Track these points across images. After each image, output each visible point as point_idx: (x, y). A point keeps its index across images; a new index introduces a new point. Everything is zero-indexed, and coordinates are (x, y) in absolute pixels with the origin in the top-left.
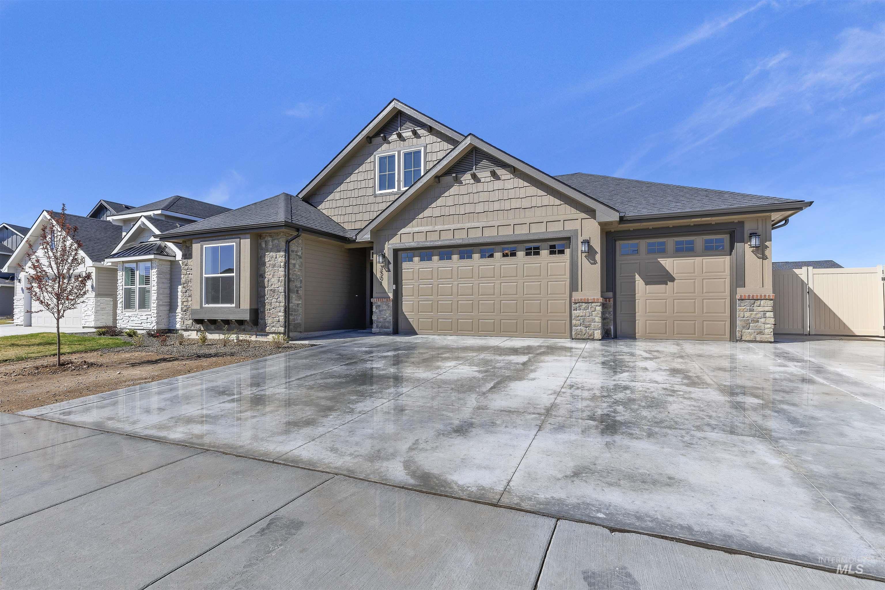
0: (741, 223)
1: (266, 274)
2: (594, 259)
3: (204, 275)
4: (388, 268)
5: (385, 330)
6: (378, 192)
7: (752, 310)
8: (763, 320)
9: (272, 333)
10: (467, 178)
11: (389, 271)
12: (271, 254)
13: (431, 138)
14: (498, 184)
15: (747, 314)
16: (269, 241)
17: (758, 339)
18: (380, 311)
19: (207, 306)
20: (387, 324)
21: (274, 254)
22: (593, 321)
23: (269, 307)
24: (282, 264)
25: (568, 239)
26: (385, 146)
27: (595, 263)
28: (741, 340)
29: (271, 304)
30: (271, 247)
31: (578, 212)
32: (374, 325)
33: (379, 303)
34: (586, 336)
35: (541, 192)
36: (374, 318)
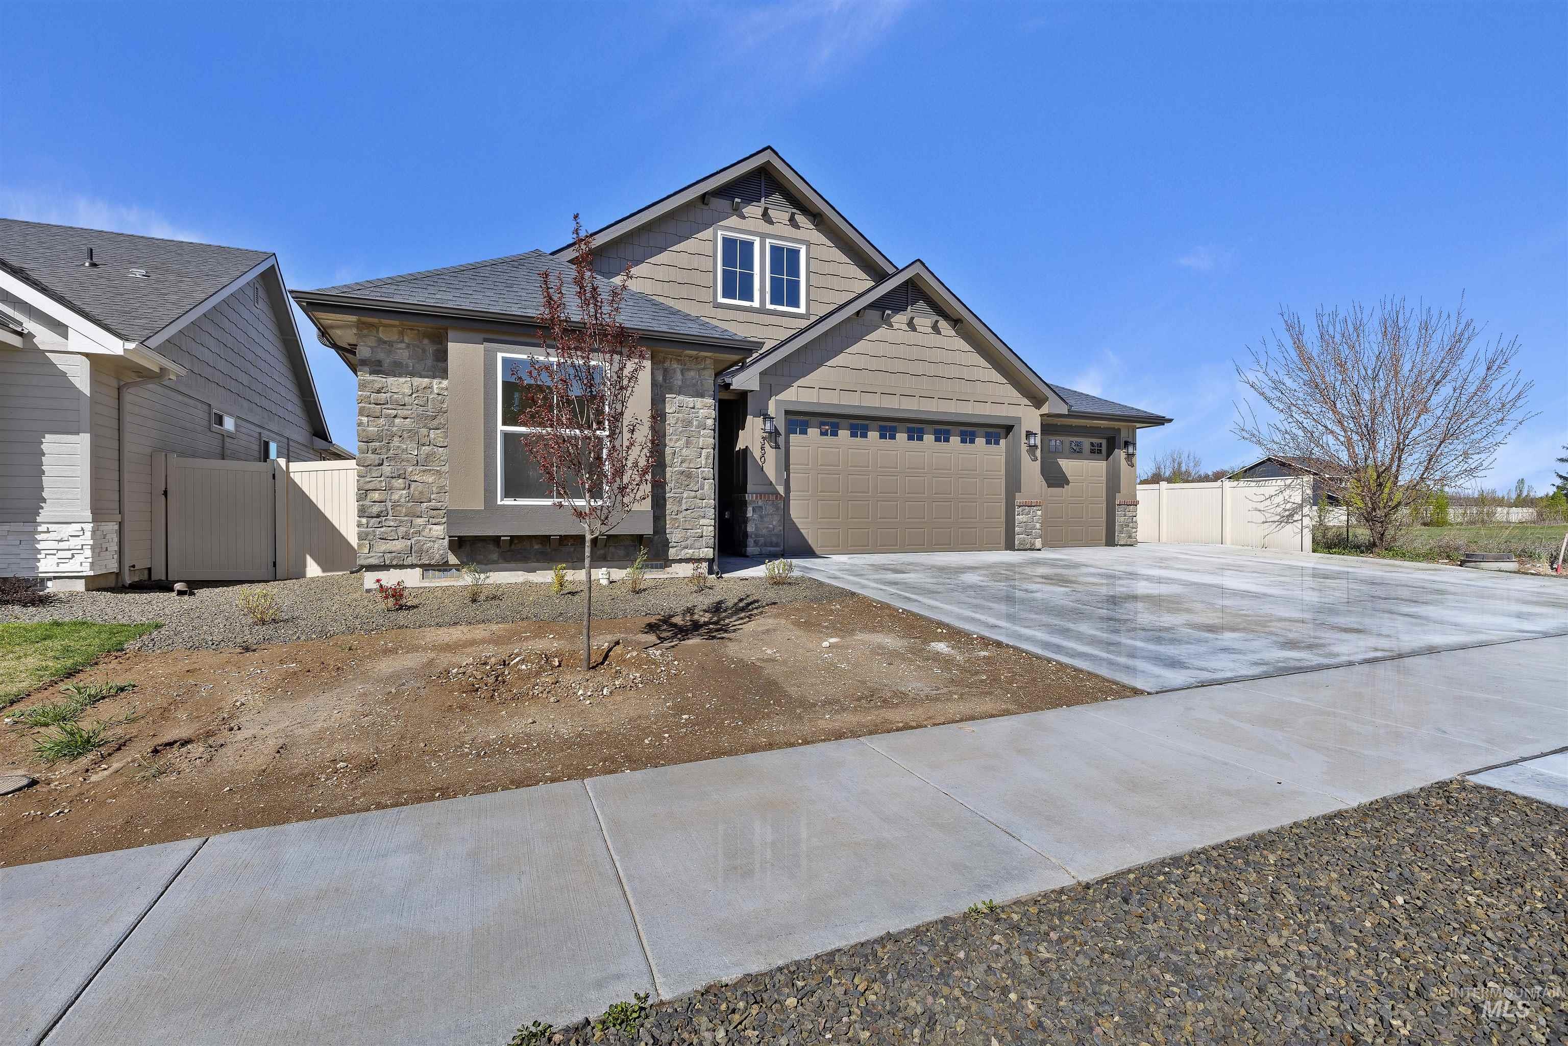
0: (1119, 430)
1: (668, 438)
2: (1034, 455)
3: (500, 427)
4: (776, 442)
5: (772, 549)
6: (721, 300)
7: (1125, 515)
8: (1131, 525)
9: (680, 561)
10: (899, 320)
11: (777, 447)
12: (681, 398)
13: (817, 237)
14: (934, 339)
15: (1122, 519)
16: (674, 370)
17: (1129, 543)
18: (761, 517)
19: (509, 502)
20: (774, 539)
21: (690, 401)
22: (1034, 528)
23: (675, 508)
24: (710, 422)
25: (1008, 429)
26: (733, 221)
27: (1036, 460)
28: (1117, 545)
29: (680, 502)
30: (680, 383)
31: (1020, 396)
32: (750, 541)
33: (760, 503)
34: (1028, 546)
35: (982, 362)
36: (750, 528)
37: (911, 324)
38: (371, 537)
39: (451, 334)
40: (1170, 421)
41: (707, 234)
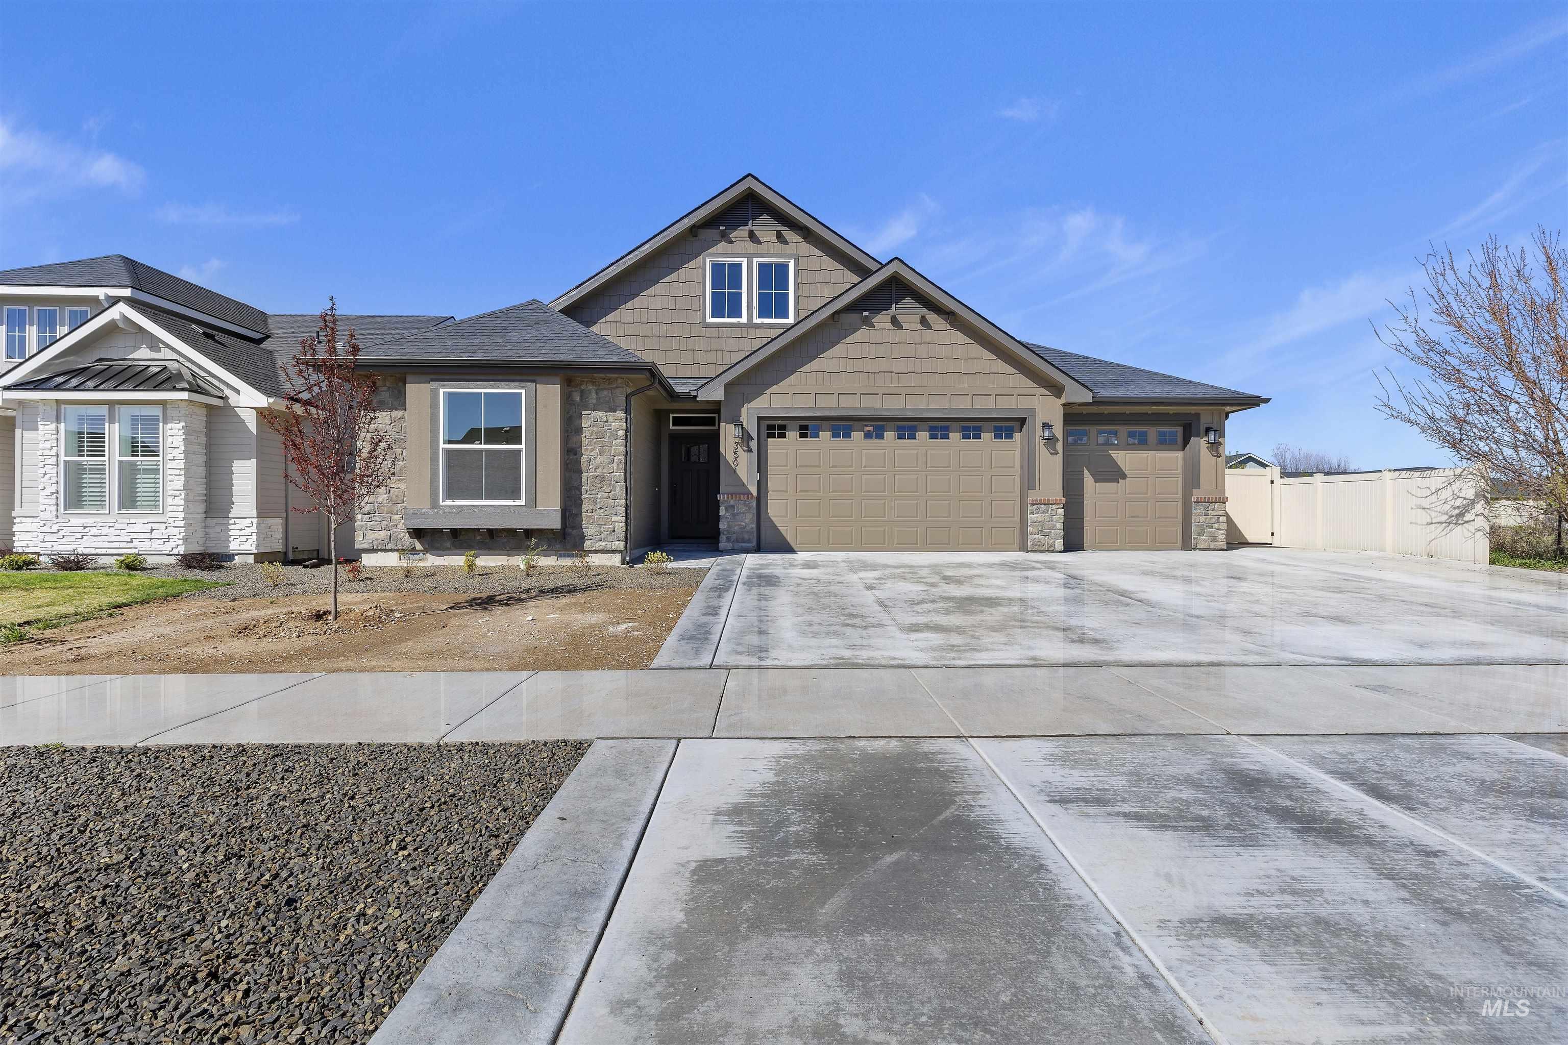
0: (1197, 415)
1: (583, 448)
2: (1054, 449)
3: (442, 445)
4: (748, 446)
5: (744, 545)
6: (710, 320)
7: (1206, 515)
8: (1216, 525)
9: (596, 552)
10: (882, 320)
11: (750, 450)
12: (595, 413)
13: (806, 248)
14: (927, 335)
15: (1202, 519)
16: (590, 391)
17: (1212, 547)
18: (734, 515)
19: (449, 502)
20: (746, 536)
21: (602, 415)
22: (1054, 527)
23: (590, 507)
24: (621, 433)
25: (1023, 421)
26: (722, 246)
27: (1057, 453)
28: (1195, 549)
29: (595, 502)
30: (594, 401)
31: (1035, 385)
32: (723, 538)
33: (732, 503)
34: (1045, 547)
35: (987, 354)
36: (723, 526)
37: (894, 321)
38: (364, 528)
39: (409, 378)
40: (1267, 401)
41: (697, 262)
